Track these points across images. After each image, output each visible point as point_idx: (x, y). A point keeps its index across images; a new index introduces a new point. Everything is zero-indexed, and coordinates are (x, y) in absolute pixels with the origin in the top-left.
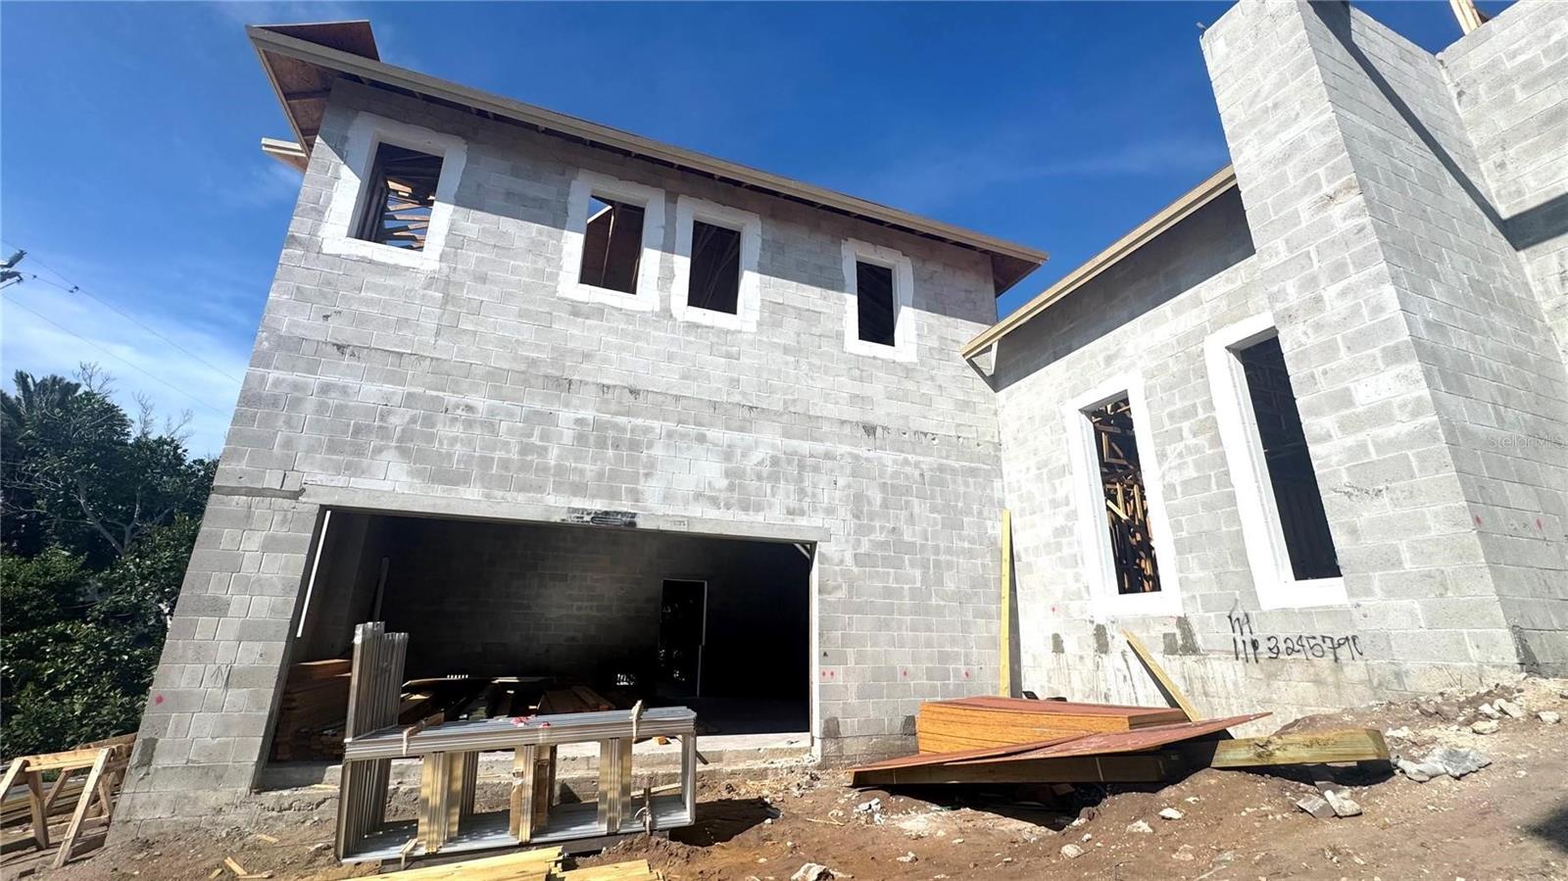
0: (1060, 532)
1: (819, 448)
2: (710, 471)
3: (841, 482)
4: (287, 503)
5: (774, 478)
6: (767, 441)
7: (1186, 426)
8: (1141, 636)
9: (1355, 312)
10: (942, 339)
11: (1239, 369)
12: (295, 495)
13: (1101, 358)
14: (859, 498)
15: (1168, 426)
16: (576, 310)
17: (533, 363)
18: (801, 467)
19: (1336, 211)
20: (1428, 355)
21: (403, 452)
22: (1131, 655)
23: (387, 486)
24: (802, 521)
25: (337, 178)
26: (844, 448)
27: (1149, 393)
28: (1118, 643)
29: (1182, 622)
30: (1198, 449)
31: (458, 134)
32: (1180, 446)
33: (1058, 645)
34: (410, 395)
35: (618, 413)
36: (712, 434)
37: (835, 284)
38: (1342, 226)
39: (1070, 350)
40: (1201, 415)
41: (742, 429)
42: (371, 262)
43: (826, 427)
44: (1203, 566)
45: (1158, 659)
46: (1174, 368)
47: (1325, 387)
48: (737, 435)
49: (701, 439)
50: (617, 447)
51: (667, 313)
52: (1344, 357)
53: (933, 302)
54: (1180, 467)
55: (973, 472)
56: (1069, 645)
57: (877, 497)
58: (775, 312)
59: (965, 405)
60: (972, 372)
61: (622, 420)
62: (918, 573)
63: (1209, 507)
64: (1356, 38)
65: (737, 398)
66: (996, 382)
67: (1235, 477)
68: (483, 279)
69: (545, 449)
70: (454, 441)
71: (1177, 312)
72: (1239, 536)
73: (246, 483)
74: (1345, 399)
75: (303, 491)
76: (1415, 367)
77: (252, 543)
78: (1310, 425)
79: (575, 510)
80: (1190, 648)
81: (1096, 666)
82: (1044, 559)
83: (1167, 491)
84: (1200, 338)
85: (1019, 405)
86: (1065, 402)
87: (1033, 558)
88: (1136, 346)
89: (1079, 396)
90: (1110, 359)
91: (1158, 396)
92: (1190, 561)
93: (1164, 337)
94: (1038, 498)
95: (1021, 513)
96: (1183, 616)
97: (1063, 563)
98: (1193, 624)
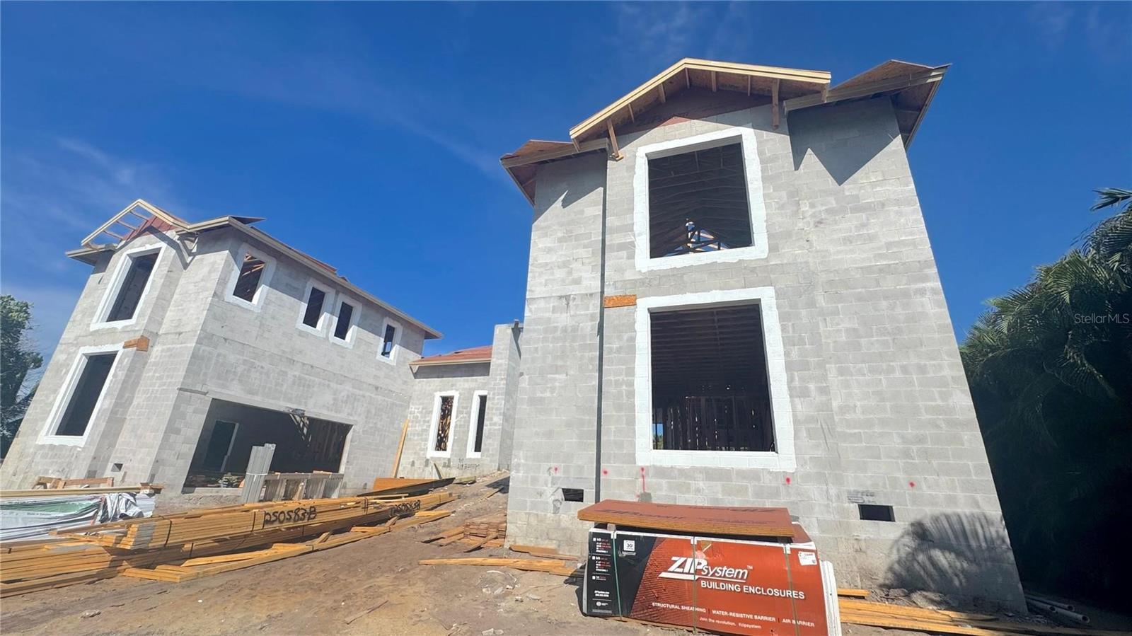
0: (423, 430)
1: (361, 393)
2: (328, 398)
3: (365, 405)
4: (202, 396)
5: (346, 402)
6: (348, 388)
7: (465, 411)
8: (438, 463)
10: (405, 358)
11: (479, 400)
12: (205, 394)
13: (450, 384)
14: (369, 411)
15: (461, 410)
16: (301, 333)
17: (284, 352)
18: (355, 399)
19: (502, 382)
20: (504, 415)
21: (240, 381)
22: (434, 467)
23: (232, 393)
24: (351, 418)
25: (233, 270)
26: (368, 394)
27: (459, 398)
28: (432, 463)
29: (449, 460)
30: (465, 418)
31: (275, 257)
32: (462, 416)
33: (413, 464)
34: (245, 360)
35: (306, 374)
36: (332, 385)
37: (378, 334)
38: (502, 386)
39: (442, 377)
40: (468, 410)
41: (341, 384)
42: (239, 306)
43: (365, 385)
44: (457, 446)
45: (440, 468)
46: (465, 394)
47: (490, 415)
48: (339, 386)
49: (328, 386)
50: (304, 386)
51: (327, 338)
53: (405, 345)
54: (461, 421)
55: (401, 406)
56: (417, 465)
57: (373, 411)
58: (358, 341)
59: (405, 383)
60: (410, 370)
61: (307, 376)
62: (379, 438)
63: (463, 432)
64: (519, 342)
65: (342, 373)
66: (416, 375)
67: (471, 427)
68: (273, 318)
69: (282, 385)
70: (255, 379)
71: (472, 381)
72: (467, 441)
73: (190, 388)
74: (492, 419)
75: (207, 393)
76: (501, 417)
77: (190, 409)
78: (485, 422)
79: (288, 407)
80: (449, 466)
81: (423, 470)
82: (416, 438)
83: (456, 425)
84: (474, 389)
85: (422, 386)
86: (436, 391)
87: (412, 437)
88: (460, 385)
89: (440, 391)
90: (452, 385)
91: (461, 401)
92: (455, 444)
93: (466, 385)
94: (419, 418)
95: (413, 422)
96: (449, 457)
97: (422, 440)
98: (452, 460)
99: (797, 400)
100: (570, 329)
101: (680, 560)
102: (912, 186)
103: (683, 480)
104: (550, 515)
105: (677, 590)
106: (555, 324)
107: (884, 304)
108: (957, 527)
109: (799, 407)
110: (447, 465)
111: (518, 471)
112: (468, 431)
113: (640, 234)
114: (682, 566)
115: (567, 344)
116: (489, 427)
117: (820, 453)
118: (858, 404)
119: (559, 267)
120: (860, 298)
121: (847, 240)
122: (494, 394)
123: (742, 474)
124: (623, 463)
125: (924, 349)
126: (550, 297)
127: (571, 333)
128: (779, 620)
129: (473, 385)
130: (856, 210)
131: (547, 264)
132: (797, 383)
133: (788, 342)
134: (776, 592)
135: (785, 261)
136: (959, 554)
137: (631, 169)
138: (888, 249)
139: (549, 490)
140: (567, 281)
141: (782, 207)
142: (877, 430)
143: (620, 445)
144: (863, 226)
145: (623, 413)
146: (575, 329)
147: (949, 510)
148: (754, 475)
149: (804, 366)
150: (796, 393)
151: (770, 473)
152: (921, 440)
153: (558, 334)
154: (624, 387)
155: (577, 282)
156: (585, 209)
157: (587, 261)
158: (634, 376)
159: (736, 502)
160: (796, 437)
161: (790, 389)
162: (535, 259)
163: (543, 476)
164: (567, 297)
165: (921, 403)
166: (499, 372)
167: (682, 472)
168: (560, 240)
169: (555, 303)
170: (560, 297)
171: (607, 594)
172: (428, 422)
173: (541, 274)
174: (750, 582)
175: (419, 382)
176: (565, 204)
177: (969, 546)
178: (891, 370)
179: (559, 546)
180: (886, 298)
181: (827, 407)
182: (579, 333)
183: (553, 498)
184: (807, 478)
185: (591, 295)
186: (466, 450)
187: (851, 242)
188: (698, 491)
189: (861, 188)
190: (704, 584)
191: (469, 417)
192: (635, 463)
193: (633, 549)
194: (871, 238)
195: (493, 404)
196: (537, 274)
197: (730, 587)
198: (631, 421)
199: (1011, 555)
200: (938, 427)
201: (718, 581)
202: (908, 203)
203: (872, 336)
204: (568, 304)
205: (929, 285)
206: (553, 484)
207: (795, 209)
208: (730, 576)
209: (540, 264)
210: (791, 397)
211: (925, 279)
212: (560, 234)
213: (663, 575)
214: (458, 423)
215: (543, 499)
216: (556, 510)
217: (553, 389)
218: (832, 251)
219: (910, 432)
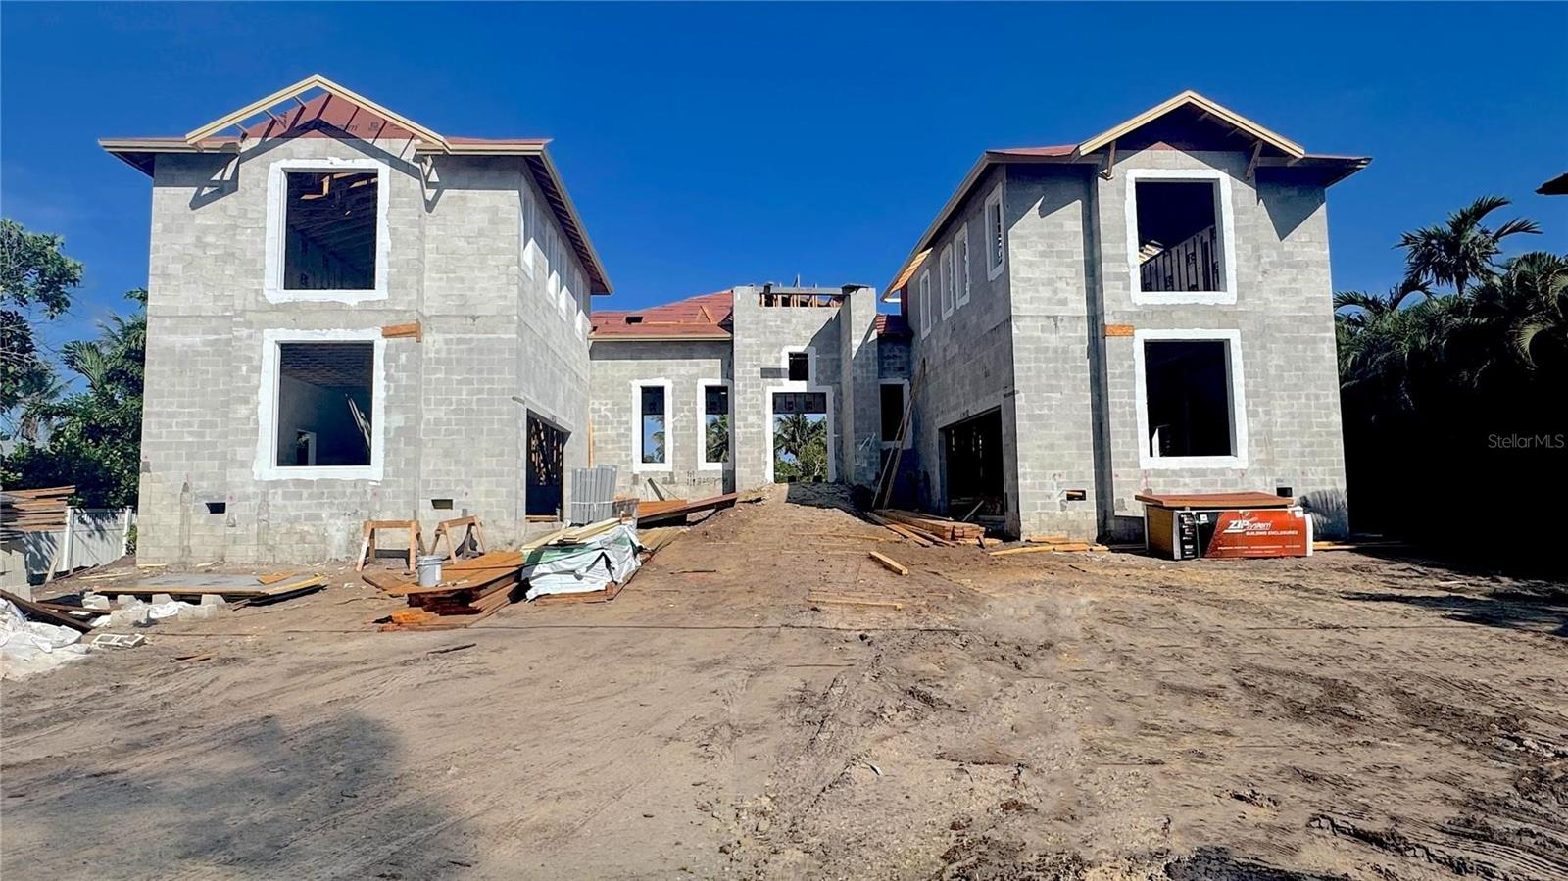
0: (620, 435)
3: (574, 404)
7: (686, 407)
8: (653, 479)
9: (753, 398)
11: (704, 392)
13: (655, 369)
14: (576, 413)
15: (679, 405)
16: (548, 306)
17: (545, 335)
19: (755, 370)
22: (648, 483)
24: (571, 423)
26: (575, 387)
27: (674, 390)
28: (644, 480)
29: (671, 474)
30: (688, 416)
32: (682, 414)
34: (533, 352)
37: (574, 295)
40: (692, 405)
42: (527, 275)
44: (682, 455)
45: (659, 484)
46: (685, 385)
50: (553, 383)
51: (557, 310)
52: (748, 409)
53: (584, 309)
54: (681, 421)
55: (586, 400)
59: (587, 366)
60: (579, 347)
61: (554, 368)
63: (689, 437)
66: (592, 355)
67: (698, 429)
68: (538, 286)
70: (538, 377)
71: (691, 365)
72: (696, 448)
73: (519, 396)
74: (746, 420)
78: (737, 424)
79: (550, 414)
80: (672, 482)
81: (631, 490)
82: (609, 446)
83: (675, 429)
84: (696, 377)
85: (605, 371)
86: (632, 379)
87: (602, 445)
88: (673, 370)
89: (639, 379)
90: (659, 371)
91: (678, 393)
92: (678, 453)
93: (683, 371)
94: (610, 419)
95: (599, 423)
96: (671, 470)
97: (620, 448)
98: (675, 474)
99: (1251, 419)
100: (1060, 350)
101: (1234, 523)
102: (1327, 251)
103: (1174, 478)
104: (1059, 512)
105: (1233, 539)
106: (1046, 345)
107: (1301, 346)
108: (1323, 497)
109: (1252, 425)
110: (670, 480)
111: (1025, 479)
112: (696, 435)
113: (1134, 267)
114: (1236, 525)
115: (1060, 365)
116: (743, 430)
117: (1262, 456)
118: (1279, 421)
119: (1043, 285)
120: (1287, 341)
121: (1282, 292)
122: (745, 385)
123: (1214, 472)
124: (1131, 467)
125: (1319, 383)
126: (1038, 316)
127: (1060, 355)
128: (1284, 546)
129: (694, 370)
130: (1290, 266)
131: (1030, 280)
132: (1251, 407)
133: (1247, 375)
134: (1284, 533)
135: (1248, 309)
136: (1323, 515)
137: (1123, 192)
138: (1307, 303)
139: (1056, 493)
140: (1053, 301)
141: (1248, 260)
142: (1288, 438)
143: (1127, 455)
144: (1294, 280)
145: (1127, 429)
146: (1065, 351)
147: (1320, 489)
148: (1222, 472)
149: (1256, 394)
150: (1251, 414)
151: (1232, 470)
152: (1311, 445)
153: (1050, 354)
154: (1127, 408)
155: (1064, 302)
156: (1065, 223)
157: (1071, 282)
158: (1135, 398)
159: (1210, 491)
160: (1249, 445)
161: (1247, 411)
162: (1017, 273)
163: (1049, 481)
164: (1055, 318)
165: (1314, 420)
166: (748, 356)
167: (1174, 473)
168: (1043, 254)
169: (1042, 322)
170: (1048, 317)
171: (1191, 547)
172: (627, 423)
173: (1025, 290)
174: (1271, 529)
175: (599, 365)
176: (1043, 212)
177: (1327, 508)
178: (1300, 398)
179: (1069, 535)
180: (1303, 343)
181: (1268, 424)
182: (1070, 355)
183: (1060, 499)
184: (1254, 472)
185: (1078, 317)
186: (696, 460)
187: (1284, 293)
188: (1185, 485)
189: (1295, 246)
190: (1248, 534)
191: (695, 416)
192: (1139, 467)
193: (1206, 519)
194: (1297, 292)
195: (744, 399)
196: (1020, 290)
197: (1261, 533)
198: (1135, 436)
199: (1347, 513)
200: (1321, 436)
201: (1255, 531)
202: (1323, 266)
203: (1290, 372)
204: (1056, 325)
205: (1328, 335)
206: (1059, 487)
207: (1257, 262)
208: (1262, 528)
209: (1023, 278)
210: (1248, 417)
211: (1327, 330)
212: (1040, 248)
213: (1226, 531)
214: (679, 425)
215: (1052, 500)
216: (1063, 508)
217: (1050, 407)
218: (1272, 300)
219: (1306, 439)
